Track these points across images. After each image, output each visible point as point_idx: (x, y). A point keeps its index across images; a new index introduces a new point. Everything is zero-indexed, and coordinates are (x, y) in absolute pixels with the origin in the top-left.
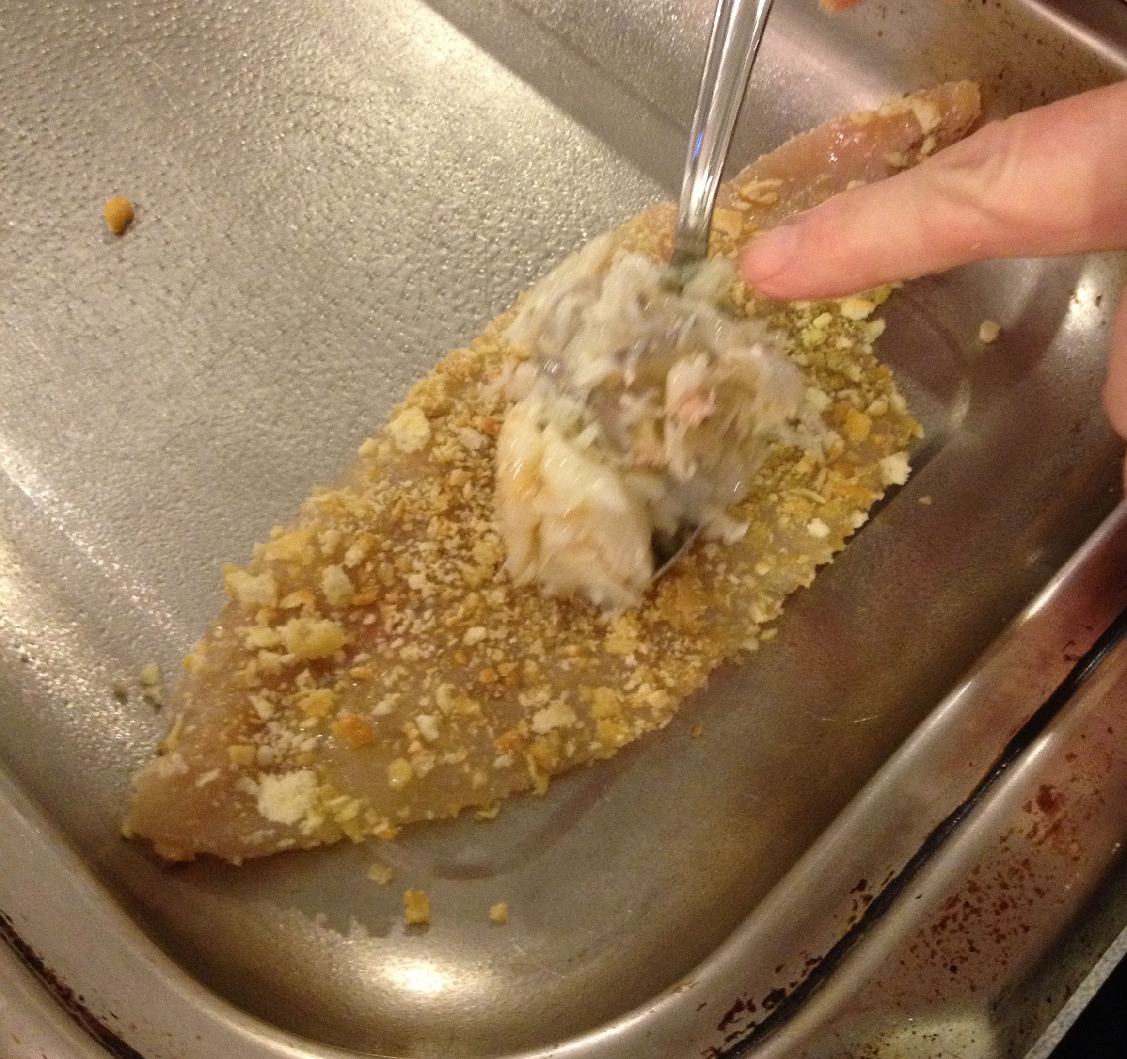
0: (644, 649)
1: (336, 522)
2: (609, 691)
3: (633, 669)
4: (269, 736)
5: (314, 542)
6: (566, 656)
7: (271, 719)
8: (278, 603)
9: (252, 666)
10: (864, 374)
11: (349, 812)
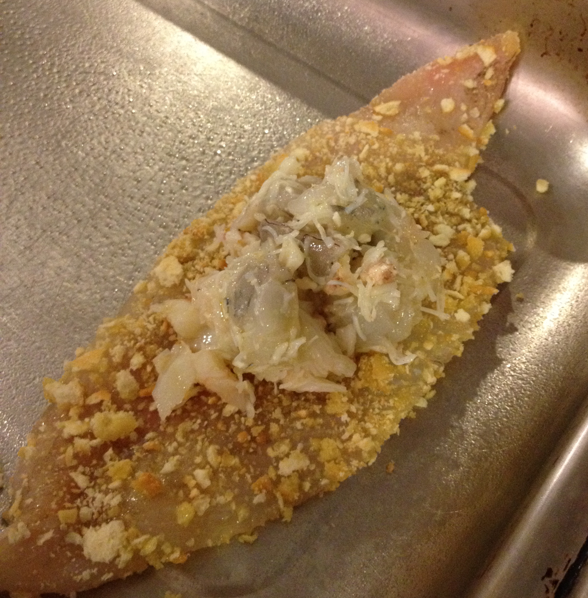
0: (353, 409)
1: (121, 340)
2: (331, 441)
3: (347, 424)
4: (87, 499)
5: (107, 354)
6: (299, 418)
7: (88, 487)
8: (84, 401)
9: (70, 451)
10: (472, 214)
11: (150, 547)
